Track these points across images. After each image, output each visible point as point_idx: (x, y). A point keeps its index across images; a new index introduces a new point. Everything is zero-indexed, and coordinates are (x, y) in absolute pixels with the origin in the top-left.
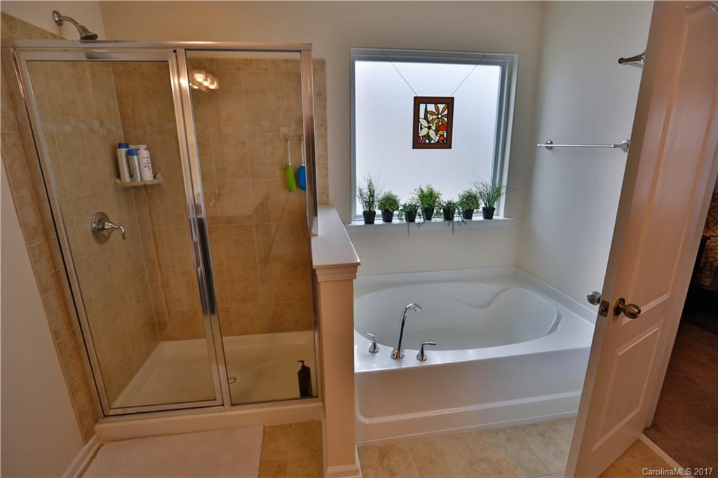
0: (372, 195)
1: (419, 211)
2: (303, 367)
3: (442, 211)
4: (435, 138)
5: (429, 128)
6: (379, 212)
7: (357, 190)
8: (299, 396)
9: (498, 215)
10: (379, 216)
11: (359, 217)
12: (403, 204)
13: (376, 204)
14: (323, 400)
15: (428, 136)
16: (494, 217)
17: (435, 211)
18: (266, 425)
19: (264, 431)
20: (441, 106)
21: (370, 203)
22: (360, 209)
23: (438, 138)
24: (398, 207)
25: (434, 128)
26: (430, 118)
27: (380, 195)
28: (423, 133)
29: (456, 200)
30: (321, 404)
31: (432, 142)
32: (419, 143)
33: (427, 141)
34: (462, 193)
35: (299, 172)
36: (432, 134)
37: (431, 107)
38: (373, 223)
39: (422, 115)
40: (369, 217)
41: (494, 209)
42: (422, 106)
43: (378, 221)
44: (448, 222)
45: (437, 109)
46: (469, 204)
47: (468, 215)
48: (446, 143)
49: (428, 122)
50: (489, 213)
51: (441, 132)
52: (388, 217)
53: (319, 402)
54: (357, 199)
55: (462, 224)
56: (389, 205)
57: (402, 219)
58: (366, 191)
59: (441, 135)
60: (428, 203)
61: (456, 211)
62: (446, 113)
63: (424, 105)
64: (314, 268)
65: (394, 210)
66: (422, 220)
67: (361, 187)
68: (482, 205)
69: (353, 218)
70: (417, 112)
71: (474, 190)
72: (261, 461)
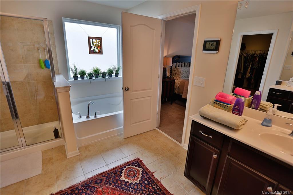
0: (76, 70)
1: (94, 75)
2: (55, 129)
3: (101, 75)
4: (97, 51)
5: (94, 47)
6: (79, 76)
7: (70, 68)
8: (54, 138)
9: (120, 76)
10: (79, 77)
11: (72, 78)
12: (88, 73)
13: (78, 73)
14: (64, 138)
15: (94, 50)
16: (119, 76)
17: (99, 75)
18: (42, 150)
19: (42, 152)
20: (98, 40)
21: (75, 73)
22: (72, 75)
23: (98, 51)
24: (86, 74)
25: (96, 47)
26: (94, 44)
27: (79, 70)
28: (92, 49)
29: (106, 71)
30: (64, 139)
31: (96, 52)
32: (91, 52)
33: (94, 52)
34: (108, 69)
35: (45, 62)
36: (96, 49)
37: (94, 40)
38: (77, 80)
39: (91, 43)
40: (75, 78)
41: (118, 74)
42: (91, 40)
43: (79, 79)
44: (103, 78)
45: (97, 41)
46: (110, 72)
47: (110, 76)
48: (100, 52)
49: (94, 45)
50: (117, 75)
51: (99, 49)
52: (82, 78)
53: (63, 139)
54: (70, 71)
55: (108, 79)
56: (83, 74)
57: (88, 78)
58: (73, 69)
59: (99, 50)
60: (97, 72)
61: (106, 75)
62: (100, 42)
63: (92, 40)
64: (56, 88)
65: (85, 75)
66: (95, 78)
67: (71, 67)
68: (114, 73)
69: (69, 78)
70: (89, 42)
71: (112, 68)
72: (42, 159)
